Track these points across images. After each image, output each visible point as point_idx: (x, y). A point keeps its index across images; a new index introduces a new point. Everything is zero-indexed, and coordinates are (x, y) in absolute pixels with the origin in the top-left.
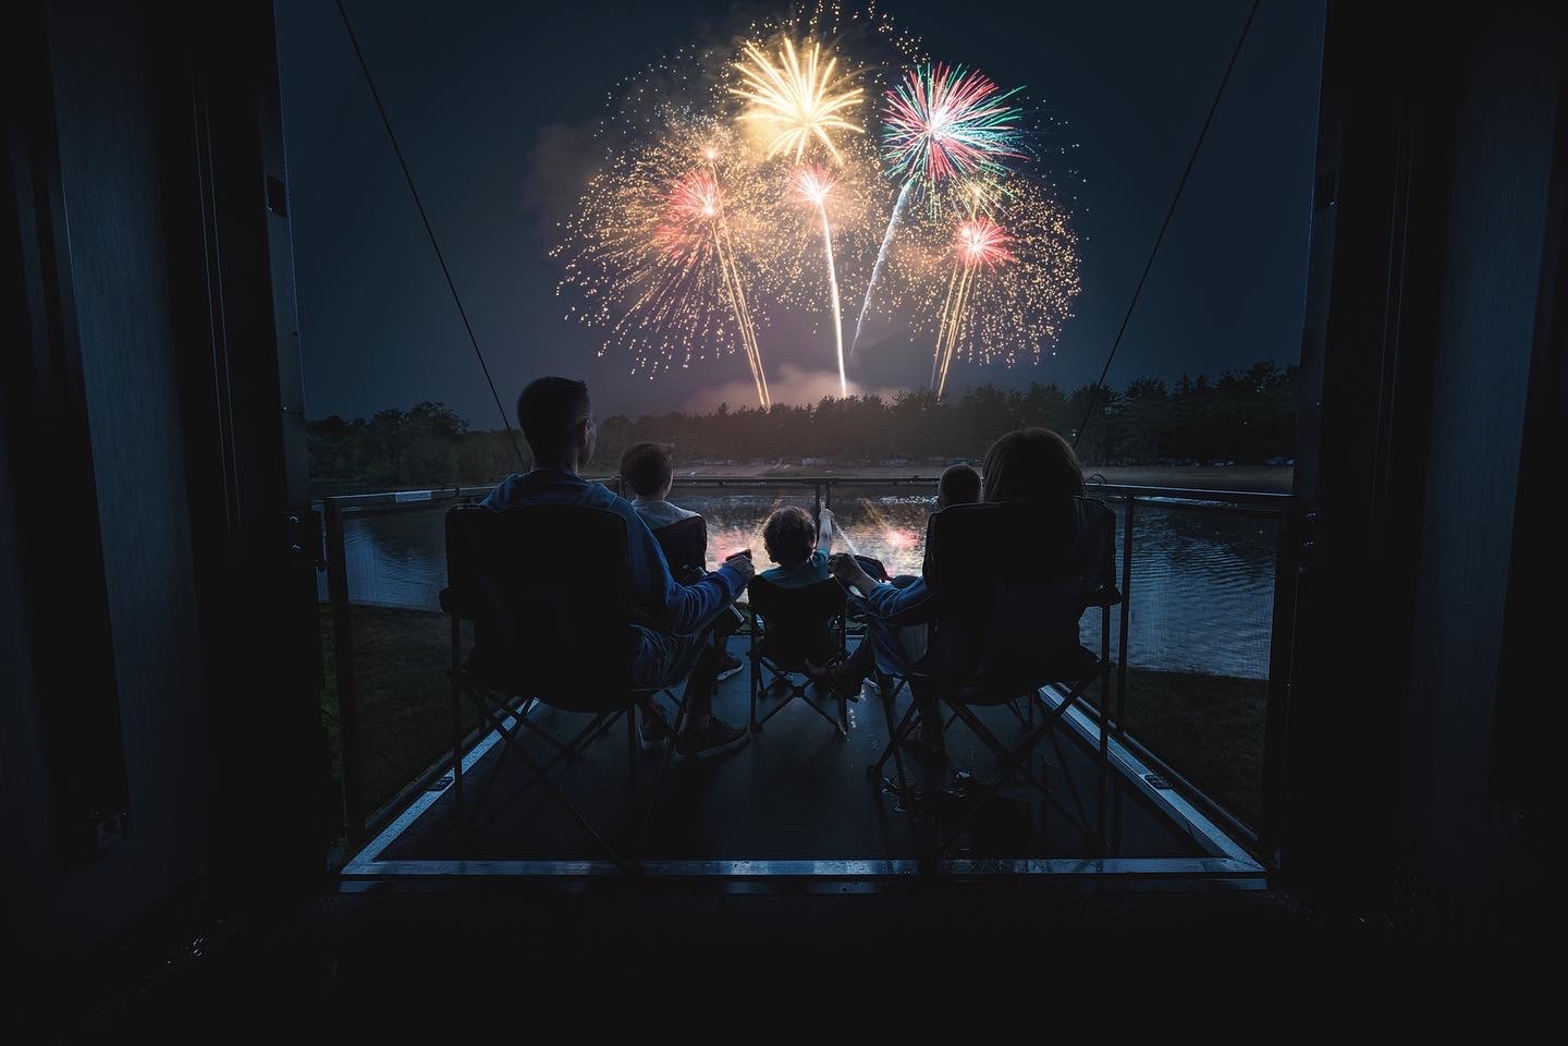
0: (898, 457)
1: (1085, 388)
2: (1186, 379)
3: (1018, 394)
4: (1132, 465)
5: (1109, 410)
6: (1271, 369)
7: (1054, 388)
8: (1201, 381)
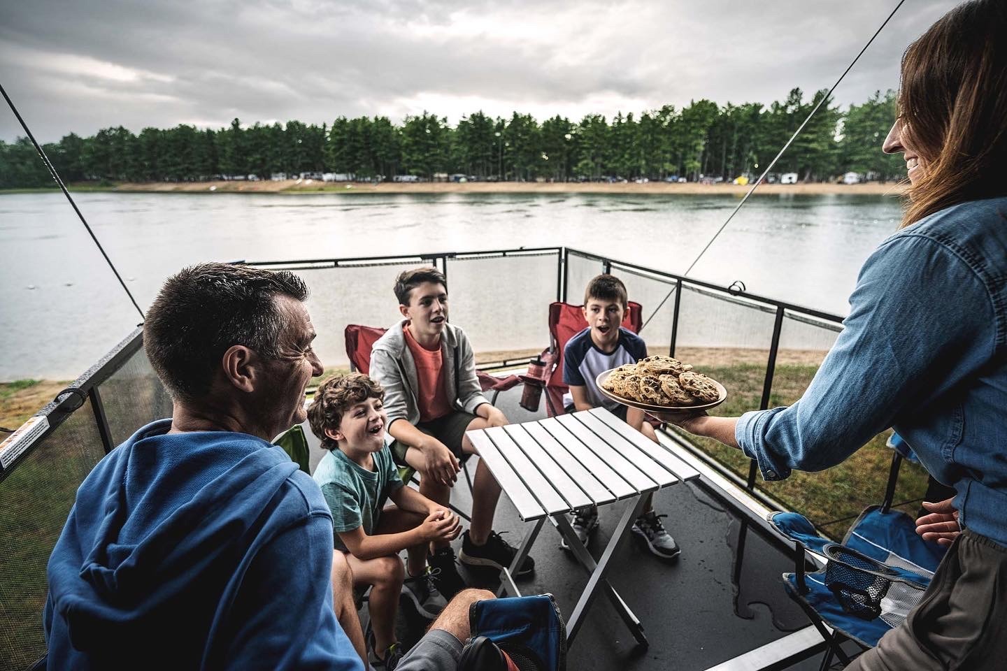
0: (410, 174)
1: (552, 119)
2: (620, 115)
3: (503, 121)
4: (584, 181)
5: (568, 137)
6: (672, 110)
7: (530, 118)
8: (630, 117)
